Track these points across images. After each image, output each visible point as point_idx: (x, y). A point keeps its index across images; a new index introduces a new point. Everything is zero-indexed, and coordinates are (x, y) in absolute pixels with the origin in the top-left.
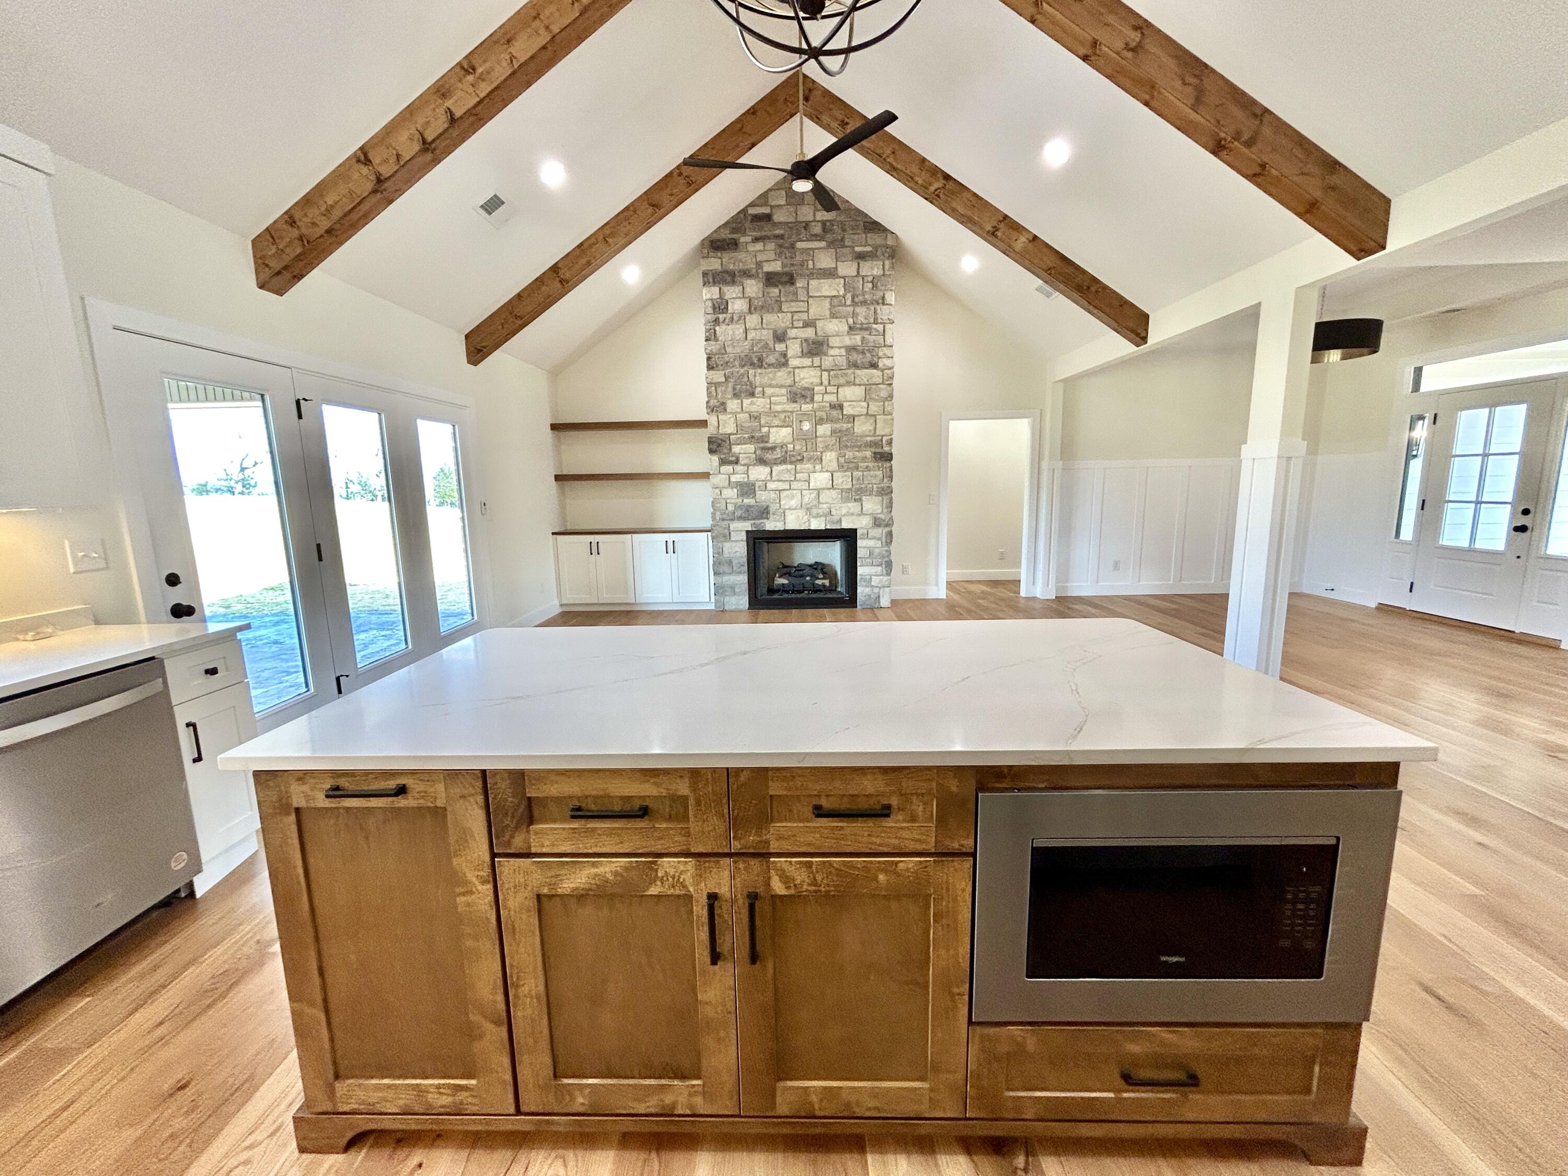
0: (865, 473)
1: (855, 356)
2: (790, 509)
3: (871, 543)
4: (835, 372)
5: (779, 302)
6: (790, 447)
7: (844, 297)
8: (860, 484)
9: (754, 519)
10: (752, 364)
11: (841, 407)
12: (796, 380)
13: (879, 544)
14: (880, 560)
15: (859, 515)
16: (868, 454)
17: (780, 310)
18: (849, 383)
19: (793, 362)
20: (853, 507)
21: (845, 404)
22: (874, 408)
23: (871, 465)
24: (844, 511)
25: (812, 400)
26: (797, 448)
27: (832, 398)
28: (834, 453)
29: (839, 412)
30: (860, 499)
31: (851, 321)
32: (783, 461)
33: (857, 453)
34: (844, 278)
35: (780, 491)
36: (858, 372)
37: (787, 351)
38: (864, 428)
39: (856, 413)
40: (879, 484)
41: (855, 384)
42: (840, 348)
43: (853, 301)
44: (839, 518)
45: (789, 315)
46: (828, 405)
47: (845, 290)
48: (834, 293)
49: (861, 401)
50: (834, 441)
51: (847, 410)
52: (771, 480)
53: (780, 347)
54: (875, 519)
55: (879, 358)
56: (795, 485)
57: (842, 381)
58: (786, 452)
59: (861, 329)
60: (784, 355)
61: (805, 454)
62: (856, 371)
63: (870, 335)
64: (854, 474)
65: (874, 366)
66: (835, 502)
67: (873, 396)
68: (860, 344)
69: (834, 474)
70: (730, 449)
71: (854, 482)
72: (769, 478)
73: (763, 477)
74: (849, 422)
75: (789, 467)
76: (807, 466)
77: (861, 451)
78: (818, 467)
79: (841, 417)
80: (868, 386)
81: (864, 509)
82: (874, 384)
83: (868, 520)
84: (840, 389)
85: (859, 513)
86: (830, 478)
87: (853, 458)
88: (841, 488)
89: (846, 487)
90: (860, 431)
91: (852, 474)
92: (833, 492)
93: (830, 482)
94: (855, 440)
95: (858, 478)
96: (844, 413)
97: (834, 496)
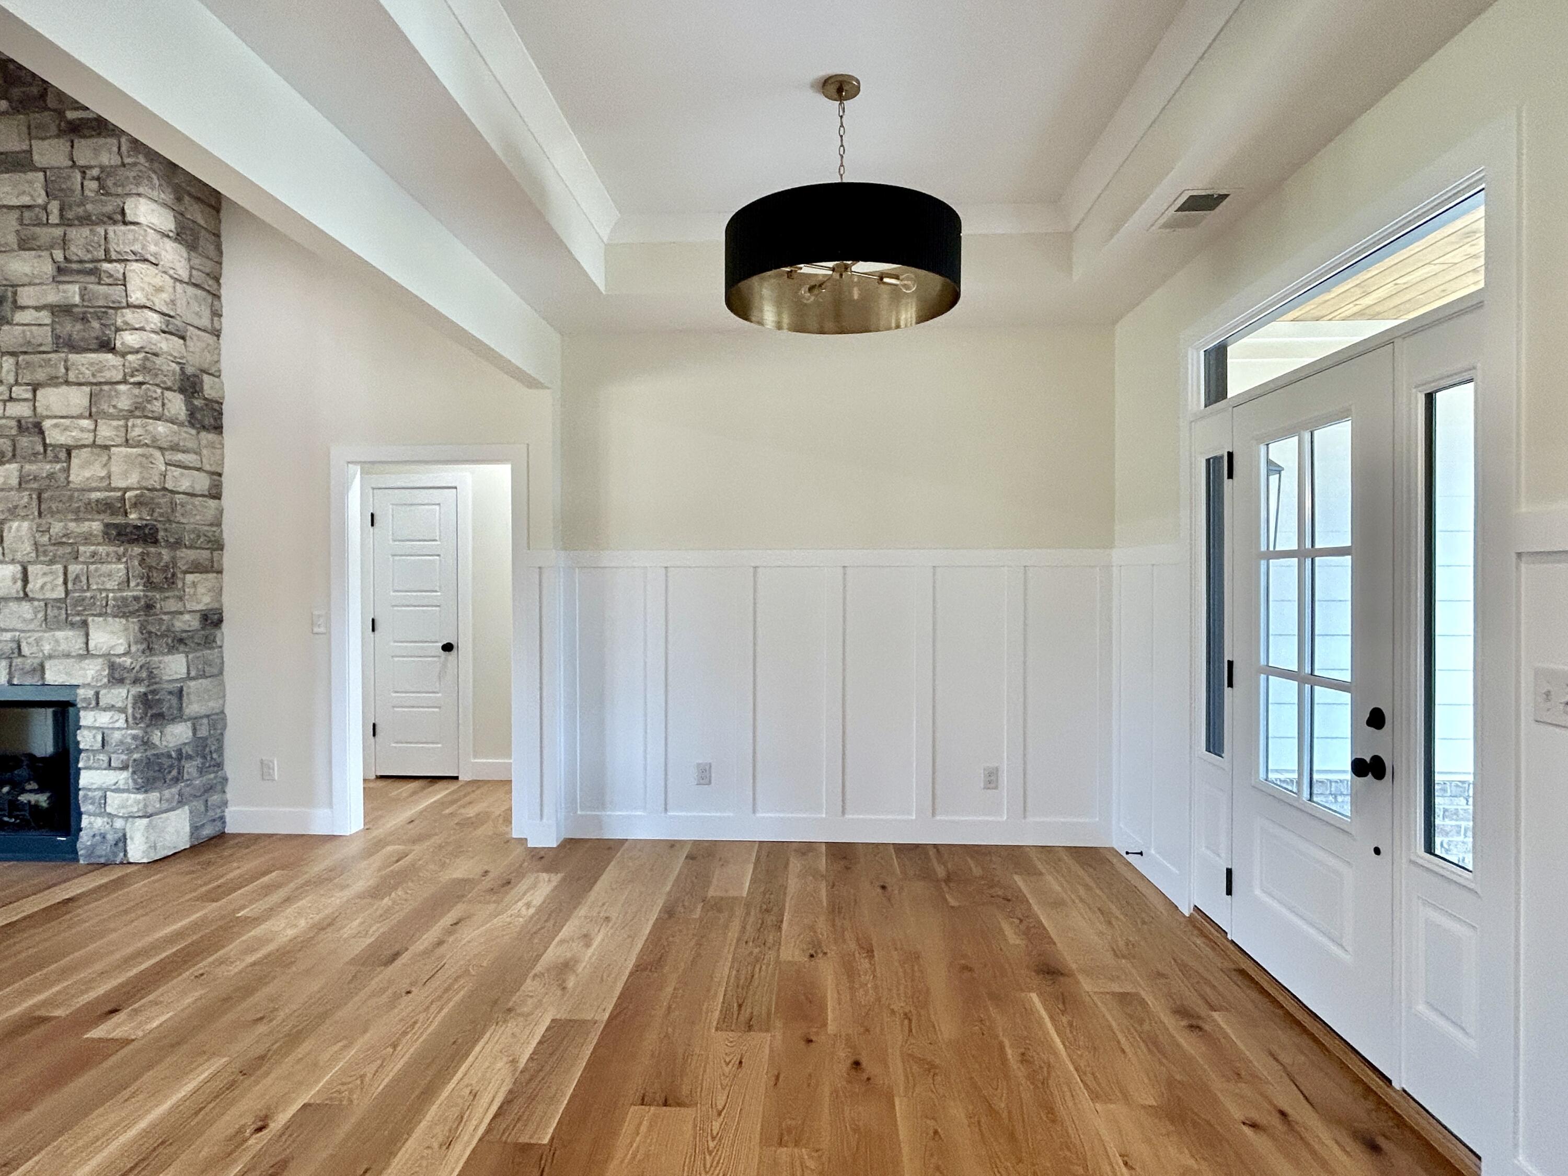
0: (92, 567)
1: (70, 328)
3: (104, 719)
4: (27, 357)
7: (45, 208)
8: (82, 590)
11: (38, 428)
13: (121, 723)
14: (124, 757)
15: (81, 657)
16: (96, 526)
18: (53, 382)
20: (68, 639)
21: (47, 424)
22: (107, 431)
23: (102, 550)
24: (47, 648)
27: (21, 410)
28: (26, 524)
29: (37, 439)
30: (85, 624)
31: (59, 255)
33: (72, 525)
34: (44, 170)
36: (73, 357)
38: (87, 474)
39: (70, 442)
40: (120, 590)
41: (67, 383)
42: (37, 309)
43: (62, 216)
44: (37, 661)
46: (14, 423)
47: (47, 195)
48: (26, 200)
49: (80, 417)
50: (26, 500)
51: (55, 436)
54: (112, 667)
55: (118, 330)
57: (41, 375)
59: (79, 272)
62: (70, 356)
63: (99, 283)
64: (69, 567)
65: (106, 346)
66: (32, 627)
67: (105, 407)
68: (77, 299)
69: (30, 569)
71: (70, 586)
74: (57, 460)
77: (83, 520)
79: (41, 450)
80: (94, 387)
81: (92, 644)
82: (106, 383)
83: (98, 667)
84: (38, 392)
85: (81, 652)
86: (19, 576)
87: (64, 536)
88: (42, 597)
89: (55, 595)
90: (80, 478)
91: (66, 568)
92: (26, 606)
93: (19, 584)
94: (71, 498)
95: (77, 577)
96: (48, 441)
97: (29, 616)
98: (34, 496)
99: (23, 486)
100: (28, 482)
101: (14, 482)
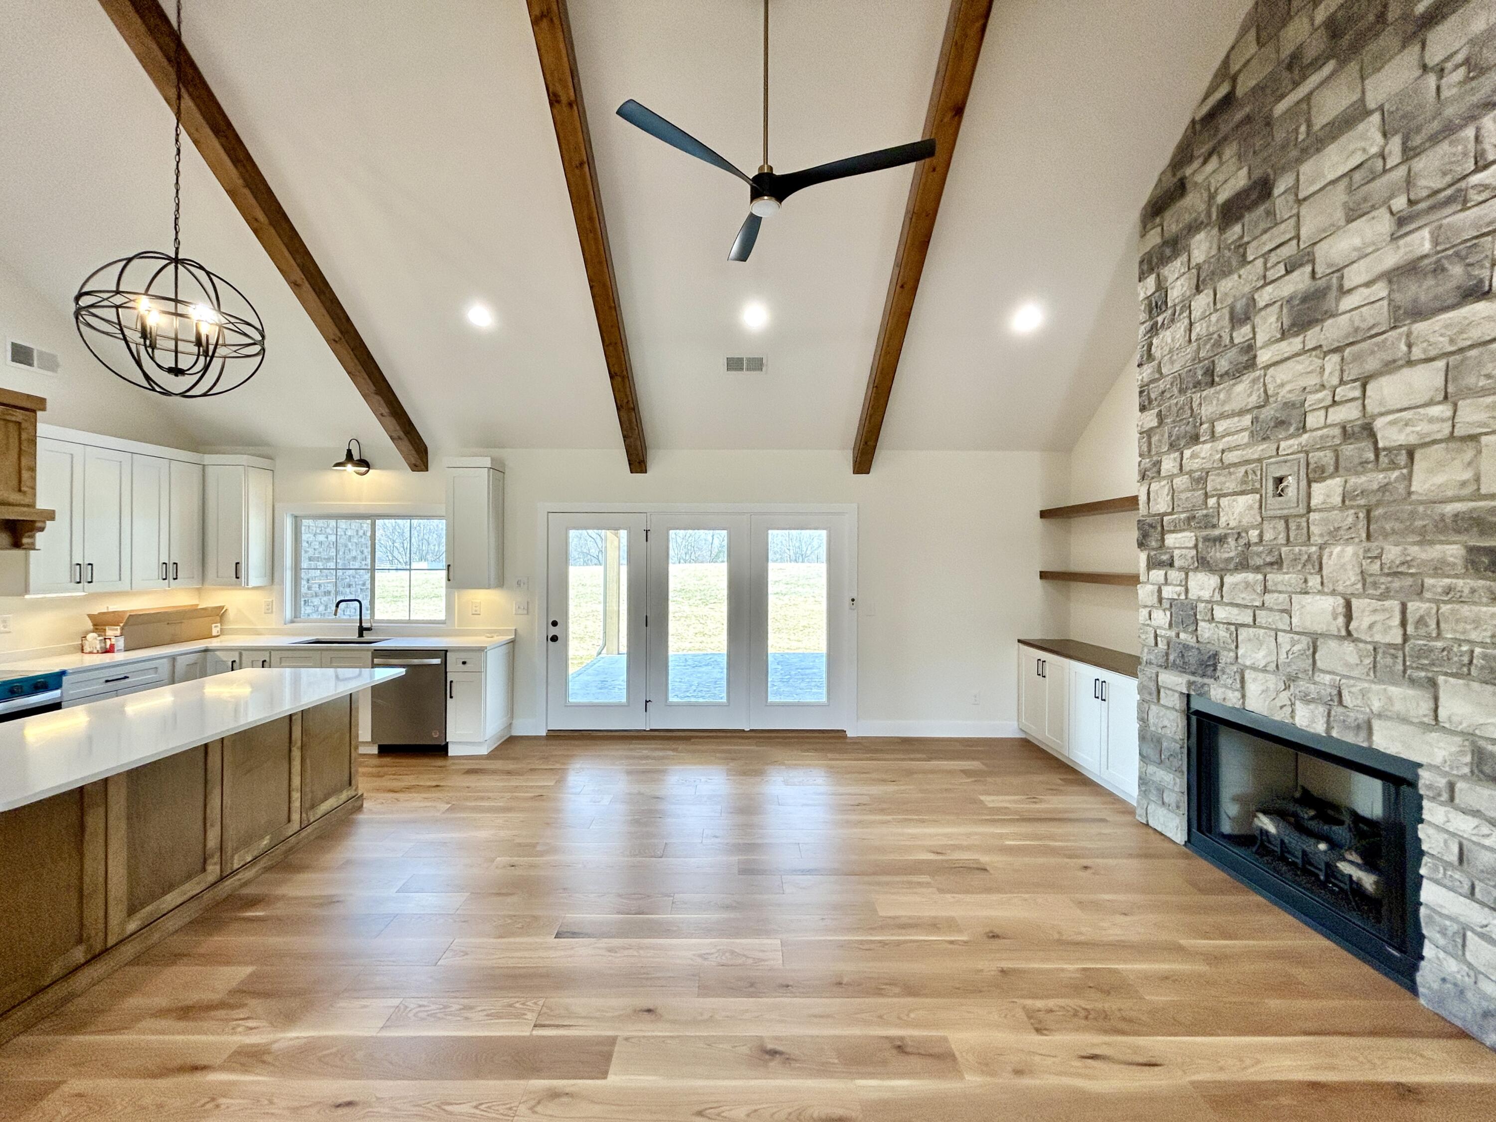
0: (1445, 608)
1: (1416, 289)
2: (1254, 668)
3: (1463, 824)
4: (1355, 348)
5: (1241, 248)
6: (1254, 534)
7: (1381, 154)
8: (1428, 637)
9: (1193, 674)
10: (1197, 384)
11: (1368, 431)
12: (1270, 392)
15: (1425, 727)
16: (1453, 551)
17: (1244, 261)
18: (1390, 367)
19: (1264, 357)
20: (1407, 699)
21: (1379, 424)
23: (1464, 584)
24: (1376, 705)
25: (1304, 429)
26: (1268, 536)
27: (1348, 413)
28: (1350, 550)
29: (1367, 445)
30: (1433, 683)
31: (1400, 202)
32: (1243, 565)
33: (1414, 550)
34: (1381, 107)
35: (1238, 626)
37: (1254, 338)
38: (1440, 479)
39: (1413, 440)
41: (1410, 363)
43: (1405, 150)
44: (1363, 717)
45: (1260, 263)
46: (1337, 431)
47: (1385, 135)
48: (1356, 160)
49: (1430, 403)
50: (1350, 520)
51: (1391, 436)
52: (1221, 603)
53: (1242, 334)
54: (1479, 754)
56: (1263, 617)
58: (1248, 545)
60: (1249, 348)
61: (1284, 550)
62: (1415, 326)
63: (1464, 209)
64: (1409, 605)
65: (1478, 293)
66: (1355, 673)
68: (1427, 248)
69: (1355, 602)
70: (1163, 540)
71: (1410, 629)
72: (1217, 597)
73: (1206, 594)
74: (1393, 466)
75: (1251, 577)
76: (1287, 576)
77: (1432, 543)
78: (1314, 581)
79: (1371, 456)
80: (1452, 359)
81: (1442, 713)
82: (1472, 347)
83: (1454, 749)
84: (1369, 387)
85: (1426, 720)
86: (1341, 610)
87: (1403, 563)
88: (1369, 639)
89: (1387, 639)
90: (1427, 486)
91: (1404, 607)
92: (1348, 647)
93: (1341, 620)
94: (1413, 514)
95: (1421, 622)
96: (1381, 445)
97: (1353, 659)
98: (1361, 515)
99: (1347, 502)
100: (1354, 498)
101: (1337, 500)
